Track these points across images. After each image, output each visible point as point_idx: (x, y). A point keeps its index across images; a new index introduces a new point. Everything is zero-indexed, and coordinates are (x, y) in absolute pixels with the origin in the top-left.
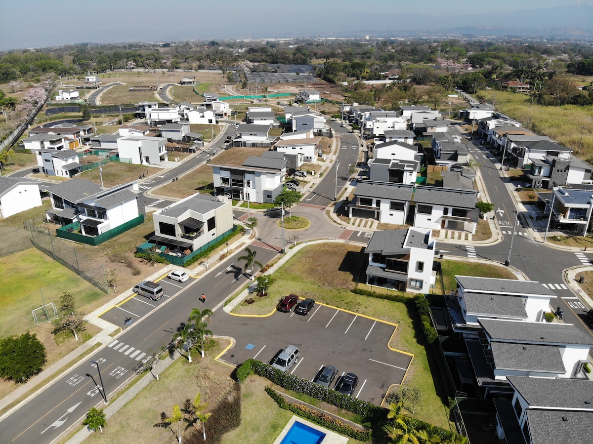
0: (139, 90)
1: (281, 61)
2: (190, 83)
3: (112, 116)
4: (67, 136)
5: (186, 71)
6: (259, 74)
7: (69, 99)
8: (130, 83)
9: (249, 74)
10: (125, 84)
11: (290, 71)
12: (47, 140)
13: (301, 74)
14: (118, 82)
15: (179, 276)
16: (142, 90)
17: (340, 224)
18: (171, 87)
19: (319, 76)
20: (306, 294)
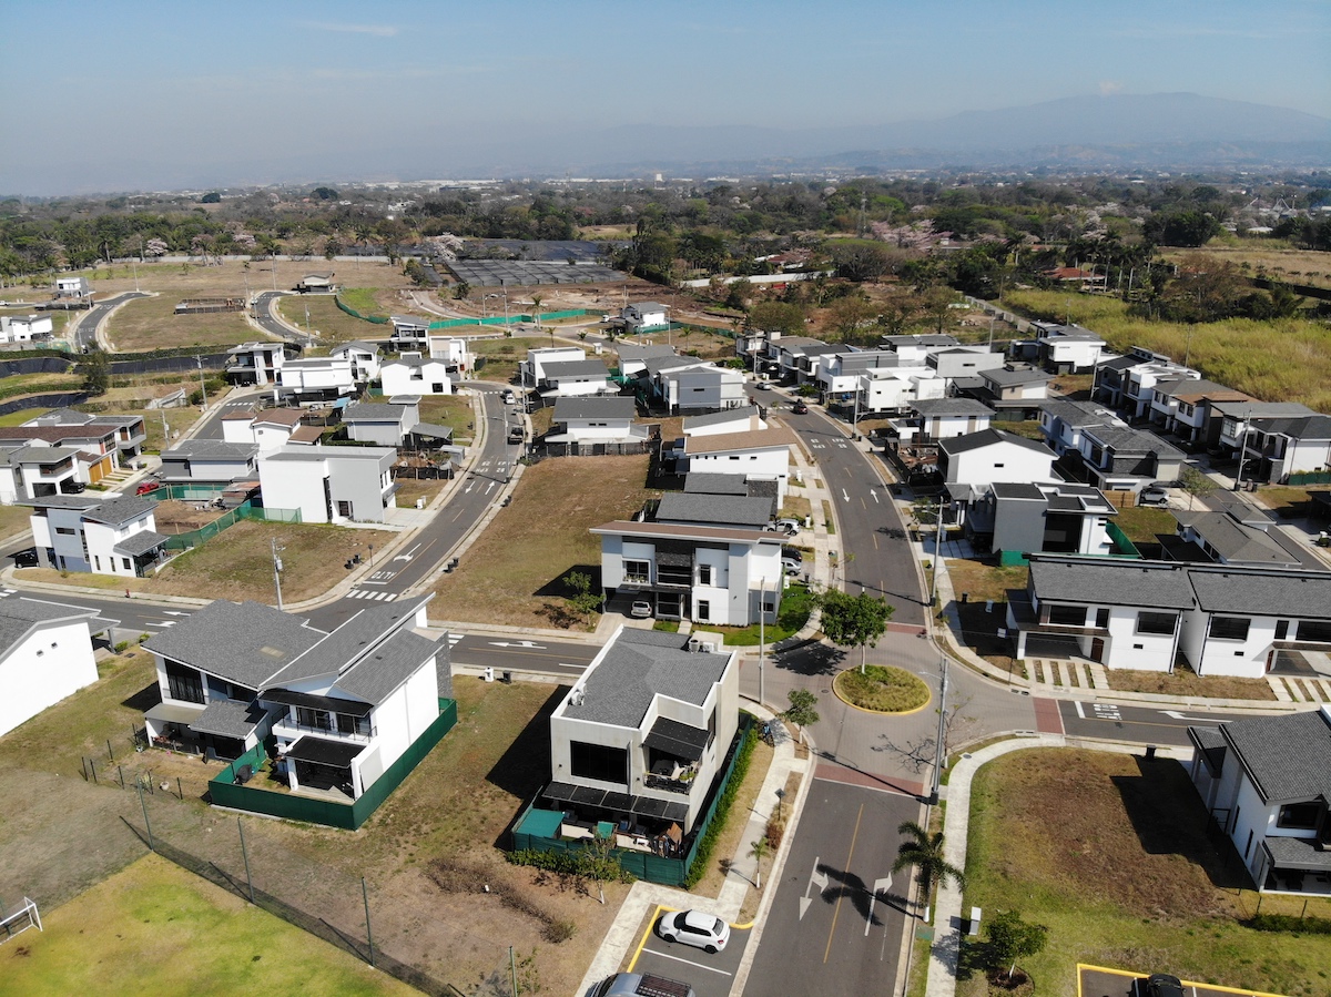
0: (201, 310)
1: (511, 231)
2: (324, 288)
3: (161, 381)
4: (84, 448)
5: (297, 258)
6: (481, 265)
7: (28, 338)
8: (171, 291)
9: (456, 265)
10: (157, 294)
11: (550, 257)
12: (31, 465)
13: (578, 263)
14: (138, 291)
15: (708, 934)
16: (208, 310)
17: (1008, 683)
18: (279, 298)
19: (621, 266)
20: (1131, 957)
